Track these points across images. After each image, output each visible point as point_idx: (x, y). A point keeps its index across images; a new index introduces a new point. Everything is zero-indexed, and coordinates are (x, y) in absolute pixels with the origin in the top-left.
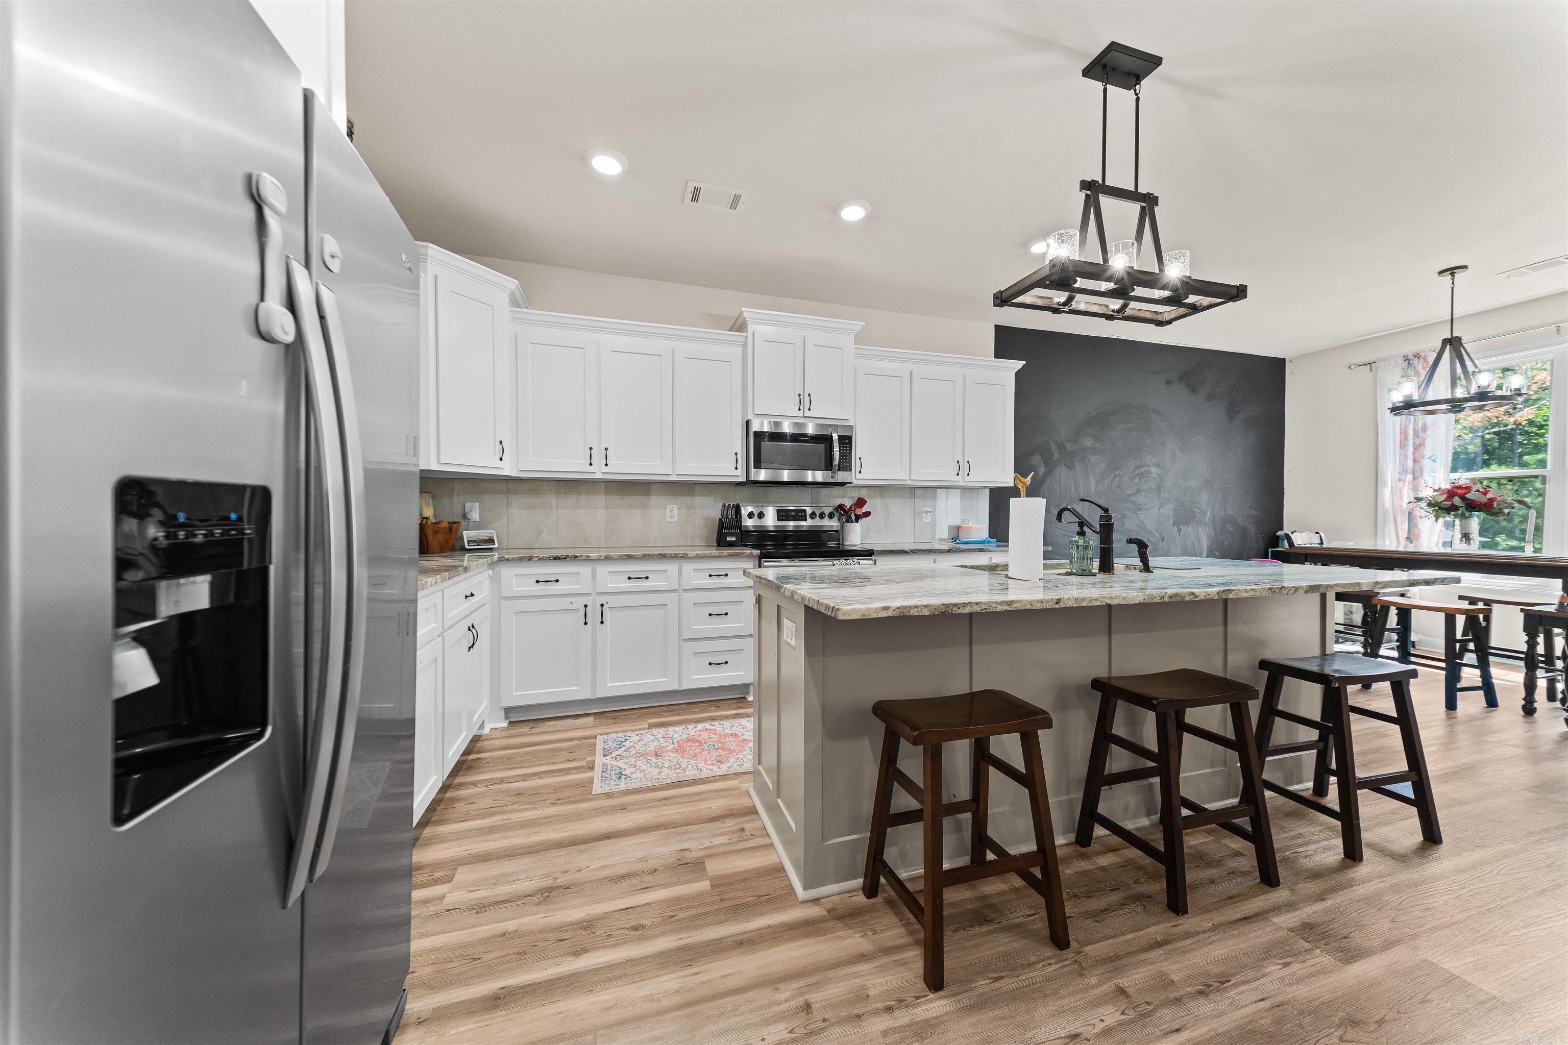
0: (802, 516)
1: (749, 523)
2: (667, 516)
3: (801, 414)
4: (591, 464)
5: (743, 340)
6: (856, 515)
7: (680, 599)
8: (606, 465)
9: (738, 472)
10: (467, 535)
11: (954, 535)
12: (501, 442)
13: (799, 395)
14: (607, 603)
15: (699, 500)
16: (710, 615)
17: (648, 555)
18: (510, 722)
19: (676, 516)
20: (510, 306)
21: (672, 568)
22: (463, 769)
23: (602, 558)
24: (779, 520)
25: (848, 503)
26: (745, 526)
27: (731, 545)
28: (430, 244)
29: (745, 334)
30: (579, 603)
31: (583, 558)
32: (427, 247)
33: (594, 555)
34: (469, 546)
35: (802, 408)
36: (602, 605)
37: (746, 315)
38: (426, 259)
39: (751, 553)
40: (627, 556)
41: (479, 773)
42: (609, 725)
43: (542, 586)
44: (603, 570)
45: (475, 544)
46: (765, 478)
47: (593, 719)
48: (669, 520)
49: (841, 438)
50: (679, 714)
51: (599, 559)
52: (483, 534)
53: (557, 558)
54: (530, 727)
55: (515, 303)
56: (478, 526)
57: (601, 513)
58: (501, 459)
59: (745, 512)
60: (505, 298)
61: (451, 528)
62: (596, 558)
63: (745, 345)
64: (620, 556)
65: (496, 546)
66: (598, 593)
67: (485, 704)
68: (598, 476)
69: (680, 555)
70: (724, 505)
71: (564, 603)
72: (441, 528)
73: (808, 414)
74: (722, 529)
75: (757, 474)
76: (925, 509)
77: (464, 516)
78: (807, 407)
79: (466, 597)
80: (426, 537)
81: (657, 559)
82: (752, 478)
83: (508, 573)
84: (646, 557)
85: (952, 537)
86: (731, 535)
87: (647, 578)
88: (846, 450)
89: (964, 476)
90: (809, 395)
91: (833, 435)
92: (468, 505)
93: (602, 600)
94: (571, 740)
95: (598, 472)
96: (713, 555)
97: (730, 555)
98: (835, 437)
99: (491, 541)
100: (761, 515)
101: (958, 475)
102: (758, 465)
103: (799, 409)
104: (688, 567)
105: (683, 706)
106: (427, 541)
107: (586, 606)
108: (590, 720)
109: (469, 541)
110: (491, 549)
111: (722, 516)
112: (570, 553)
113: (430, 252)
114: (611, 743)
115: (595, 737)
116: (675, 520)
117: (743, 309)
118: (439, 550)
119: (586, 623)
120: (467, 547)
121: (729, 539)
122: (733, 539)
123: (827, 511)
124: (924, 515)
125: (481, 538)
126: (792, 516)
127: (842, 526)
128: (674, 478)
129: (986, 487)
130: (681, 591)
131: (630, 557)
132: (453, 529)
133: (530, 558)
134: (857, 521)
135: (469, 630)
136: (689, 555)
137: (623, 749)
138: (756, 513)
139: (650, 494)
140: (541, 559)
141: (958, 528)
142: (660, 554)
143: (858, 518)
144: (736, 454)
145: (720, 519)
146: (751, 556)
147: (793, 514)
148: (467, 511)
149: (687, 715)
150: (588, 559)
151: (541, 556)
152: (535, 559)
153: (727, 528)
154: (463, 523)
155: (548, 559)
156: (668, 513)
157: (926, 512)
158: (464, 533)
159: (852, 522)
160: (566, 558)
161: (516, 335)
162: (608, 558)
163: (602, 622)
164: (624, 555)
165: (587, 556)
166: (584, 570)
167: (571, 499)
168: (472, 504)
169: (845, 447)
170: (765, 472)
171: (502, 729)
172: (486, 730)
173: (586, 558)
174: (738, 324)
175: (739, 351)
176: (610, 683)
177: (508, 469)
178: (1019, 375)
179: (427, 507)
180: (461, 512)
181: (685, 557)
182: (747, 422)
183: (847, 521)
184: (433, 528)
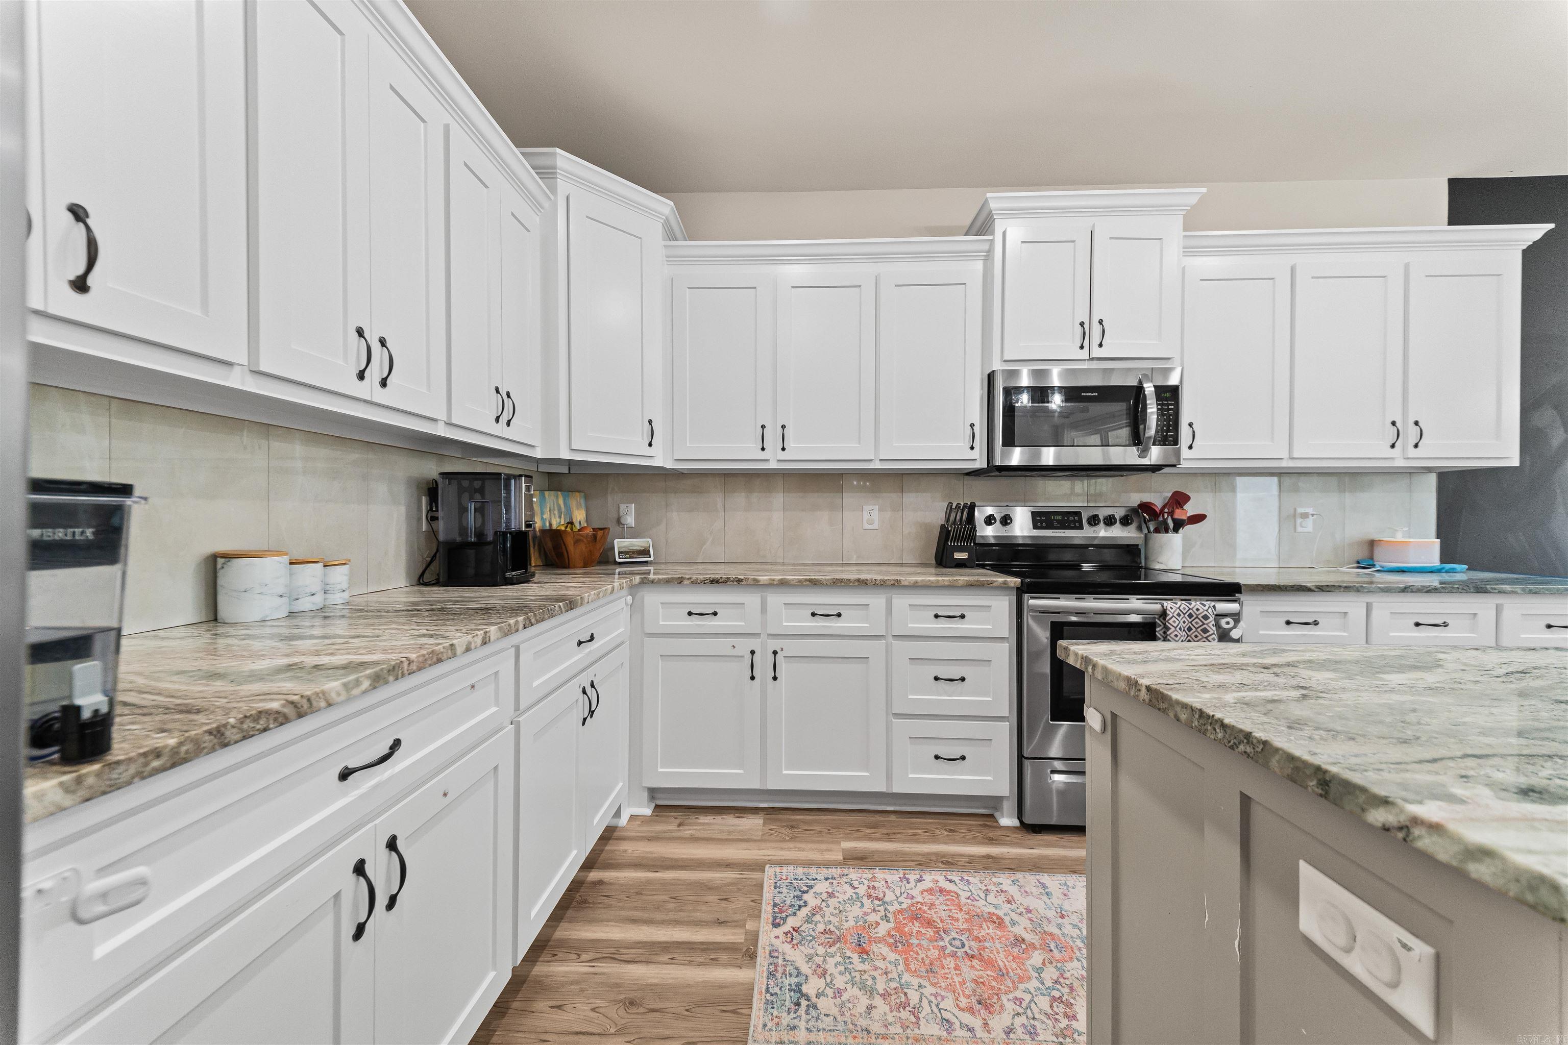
0: (1075, 521)
1: (988, 532)
2: (865, 522)
3: (1084, 354)
4: (763, 449)
5: (986, 247)
6: (1174, 520)
7: (888, 650)
8: (783, 449)
9: (975, 454)
10: (619, 544)
11: (1362, 554)
12: (650, 422)
13: (1082, 324)
14: (782, 649)
15: (911, 498)
16: (936, 679)
17: (841, 581)
18: (657, 806)
19: (876, 522)
20: (664, 240)
21: (876, 601)
22: (574, 904)
23: (775, 583)
24: (1035, 527)
25: (1158, 500)
26: (982, 537)
27: (961, 564)
28: (558, 150)
29: (991, 237)
30: (744, 645)
31: (750, 582)
32: (555, 154)
33: (764, 578)
34: (619, 558)
35: (1086, 344)
36: (775, 653)
37: (993, 205)
38: (555, 173)
39: (1005, 583)
40: (810, 580)
41: (592, 921)
42: (783, 841)
43: (696, 621)
44: (776, 599)
45: (628, 556)
46: (1021, 461)
47: (761, 822)
48: (866, 526)
49: (1160, 391)
50: (889, 838)
51: (771, 585)
52: (637, 543)
53: (714, 582)
54: (678, 821)
55: (670, 235)
56: (634, 533)
57: (777, 517)
58: (650, 445)
59: (979, 515)
60: (657, 229)
61: (595, 537)
62: (767, 583)
63: (988, 256)
64: (800, 581)
65: (652, 559)
66: (769, 635)
67: (621, 784)
68: (773, 465)
69: (888, 582)
70: (950, 504)
71: (722, 646)
72: (582, 536)
73: (1097, 352)
74: (947, 540)
75: (1004, 455)
76: (1300, 510)
77: (619, 521)
78: (1096, 339)
79: (580, 643)
80: (566, 547)
81: (854, 587)
82: (998, 462)
83: (653, 599)
84: (838, 584)
85: (1359, 558)
86: (961, 549)
87: (839, 615)
88: (1169, 410)
89: (1404, 449)
90: (1101, 322)
91: (1145, 385)
92: (622, 507)
93: (774, 644)
94: (728, 865)
95: (773, 460)
96: (941, 584)
97: (970, 585)
98: (1149, 388)
99: (646, 552)
100: (1006, 520)
101: (1393, 446)
102: (1009, 441)
103: (1082, 347)
104: (902, 601)
105: (893, 818)
106: (568, 554)
107: (753, 652)
108: (754, 823)
109: (620, 553)
110: (646, 562)
111: (947, 520)
112: (733, 572)
113: (560, 163)
114: (784, 890)
115: (759, 867)
116: (876, 526)
117: (989, 195)
118: (582, 564)
119: (753, 678)
120: (618, 560)
121: (958, 555)
122: (964, 556)
123: (1119, 513)
124: (1299, 521)
125: (635, 548)
126: (1058, 521)
127: (1146, 539)
128: (877, 465)
129: (1429, 470)
130: (890, 639)
131: (814, 583)
132: (598, 537)
133: (680, 581)
134: (1176, 530)
135: (584, 692)
136: (903, 583)
137: (804, 912)
138: (998, 517)
139: (840, 490)
140: (694, 582)
141: (1372, 544)
142: (858, 580)
143: (1179, 525)
144: (972, 425)
145: (942, 526)
146: (1004, 587)
147: (1060, 518)
148: (621, 514)
149: (904, 842)
150: (756, 584)
151: (694, 577)
152: (686, 582)
153: (956, 539)
154: (614, 529)
155: (704, 582)
156: (866, 516)
157: (1305, 516)
158: (616, 541)
159: (1167, 531)
160: (726, 582)
161: (672, 279)
162: (783, 584)
163: (775, 678)
164: (806, 580)
165: (755, 580)
166: (751, 599)
167: (740, 498)
168: (628, 505)
169: (1165, 405)
170: (1022, 453)
171: (645, 820)
172: (623, 821)
173: (752, 583)
174: (978, 224)
175: (979, 265)
176: (786, 770)
177: (660, 459)
178: (1531, 255)
179: (578, 509)
180: (616, 516)
181: (896, 585)
182: (989, 375)
183: (1157, 531)
184: (574, 536)
